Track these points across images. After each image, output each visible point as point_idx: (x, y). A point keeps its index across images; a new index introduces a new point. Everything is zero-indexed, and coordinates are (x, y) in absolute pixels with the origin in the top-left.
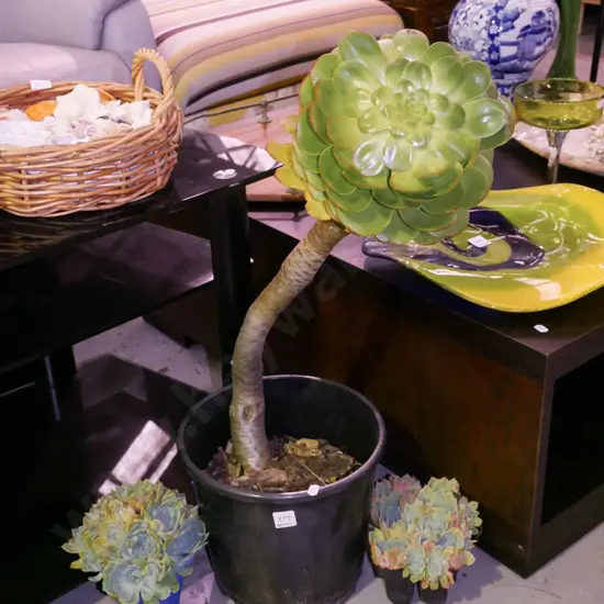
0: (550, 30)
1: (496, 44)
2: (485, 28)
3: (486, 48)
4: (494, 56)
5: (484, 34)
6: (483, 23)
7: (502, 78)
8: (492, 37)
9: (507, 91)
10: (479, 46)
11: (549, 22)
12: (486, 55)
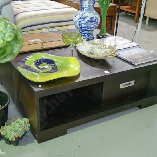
0: (96, 22)
1: (81, 23)
2: (78, 19)
3: (79, 24)
4: (81, 26)
5: (78, 21)
6: (78, 18)
7: (84, 32)
8: (80, 22)
9: (85, 35)
10: (77, 23)
11: (96, 20)
12: (79, 26)
